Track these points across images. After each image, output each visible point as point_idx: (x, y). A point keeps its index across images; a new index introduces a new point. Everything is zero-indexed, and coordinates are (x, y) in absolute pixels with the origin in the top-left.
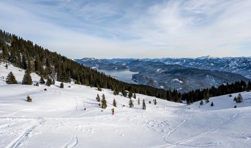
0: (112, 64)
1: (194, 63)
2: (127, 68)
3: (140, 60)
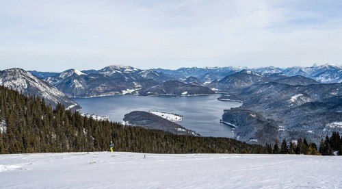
0: (176, 83)
2: (213, 93)
3: (249, 72)
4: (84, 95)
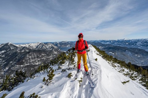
1: (117, 43)
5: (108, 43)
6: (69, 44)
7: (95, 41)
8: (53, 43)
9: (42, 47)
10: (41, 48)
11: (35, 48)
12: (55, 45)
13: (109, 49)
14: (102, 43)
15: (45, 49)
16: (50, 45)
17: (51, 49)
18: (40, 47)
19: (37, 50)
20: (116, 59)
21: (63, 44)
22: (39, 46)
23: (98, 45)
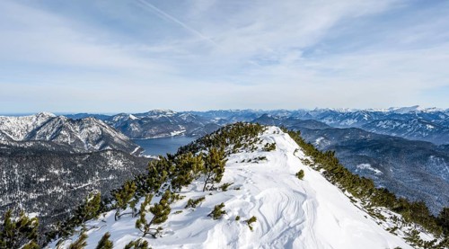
1: (389, 123)
3: (269, 116)
4: (140, 137)
5: (350, 123)
6: (183, 123)
7: (296, 113)
8: (108, 119)
9: (57, 135)
10: (50, 142)
11: (22, 138)
12: (117, 129)
13: (357, 150)
14: (328, 122)
15: (70, 147)
16: (95, 129)
17: (97, 147)
18: (44, 135)
19: (31, 149)
20: (390, 195)
21: (153, 123)
22: (43, 130)
23: (309, 131)
